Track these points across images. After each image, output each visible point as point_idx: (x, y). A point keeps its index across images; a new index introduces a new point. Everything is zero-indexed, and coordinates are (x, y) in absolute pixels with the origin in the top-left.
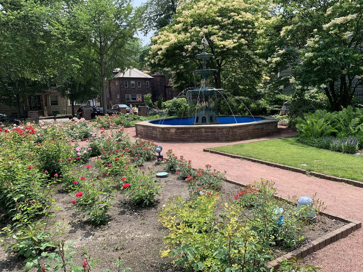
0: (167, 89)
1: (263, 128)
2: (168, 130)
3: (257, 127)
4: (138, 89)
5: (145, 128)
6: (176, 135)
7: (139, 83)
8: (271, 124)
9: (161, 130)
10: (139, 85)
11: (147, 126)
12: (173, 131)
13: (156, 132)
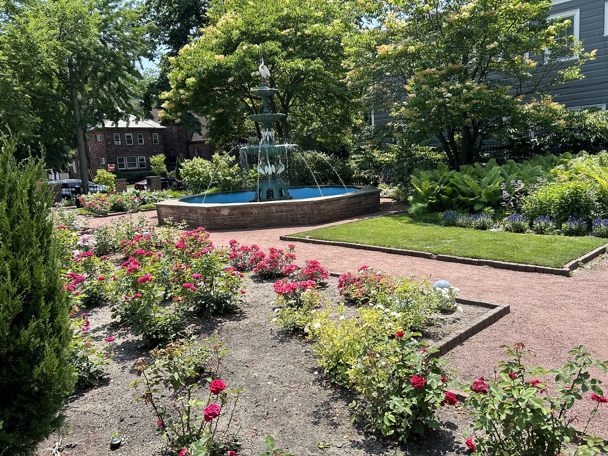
0: (190, 146)
1: (360, 202)
2: (216, 210)
3: (353, 200)
4: (140, 147)
5: (176, 210)
6: (231, 218)
7: (140, 137)
8: (371, 196)
9: (205, 212)
10: (141, 141)
11: (179, 207)
12: (225, 212)
13: (195, 216)
